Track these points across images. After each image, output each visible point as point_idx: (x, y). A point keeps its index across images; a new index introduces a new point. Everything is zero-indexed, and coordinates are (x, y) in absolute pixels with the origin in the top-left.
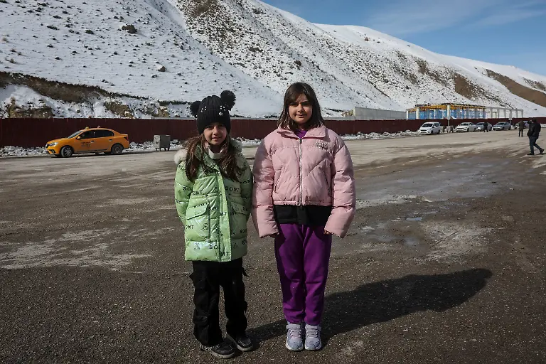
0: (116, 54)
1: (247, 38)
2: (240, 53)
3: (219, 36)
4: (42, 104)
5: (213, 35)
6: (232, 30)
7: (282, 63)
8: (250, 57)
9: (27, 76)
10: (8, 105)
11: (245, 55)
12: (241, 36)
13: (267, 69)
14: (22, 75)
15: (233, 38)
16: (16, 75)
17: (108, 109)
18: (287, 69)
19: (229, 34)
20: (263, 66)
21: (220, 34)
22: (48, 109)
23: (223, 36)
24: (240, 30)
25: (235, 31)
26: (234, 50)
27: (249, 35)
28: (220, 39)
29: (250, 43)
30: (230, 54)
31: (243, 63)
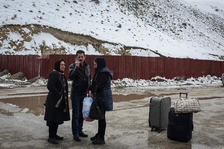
0: (92, 15)
1: (151, 9)
2: (148, 18)
3: (134, 8)
4: (60, 46)
5: (131, 7)
6: (142, 4)
7: (175, 24)
8: (154, 21)
9: (50, 27)
10: (41, 45)
11: (151, 19)
12: (148, 8)
13: (166, 28)
14: (48, 26)
15: (143, 9)
16: (44, 26)
17: (96, 50)
18: (178, 28)
19: (140, 6)
20: (163, 26)
21: (135, 6)
22: (63, 49)
23: (137, 8)
24: (147, 4)
25: (144, 5)
26: (144, 16)
27: (153, 7)
28: (135, 10)
29: (154, 12)
30: (142, 18)
31: (150, 24)
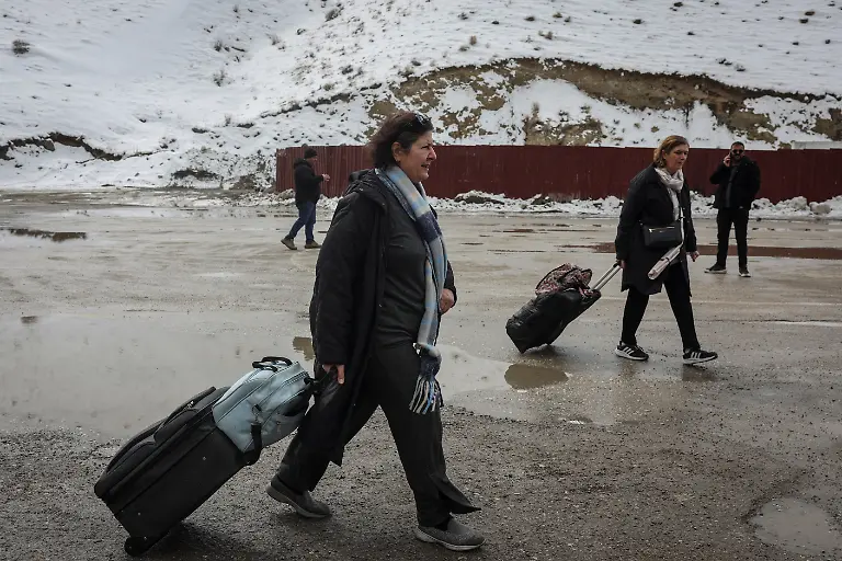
9: (568, 62)
10: (528, 118)
14: (560, 60)
16: (549, 61)
22: (594, 125)
